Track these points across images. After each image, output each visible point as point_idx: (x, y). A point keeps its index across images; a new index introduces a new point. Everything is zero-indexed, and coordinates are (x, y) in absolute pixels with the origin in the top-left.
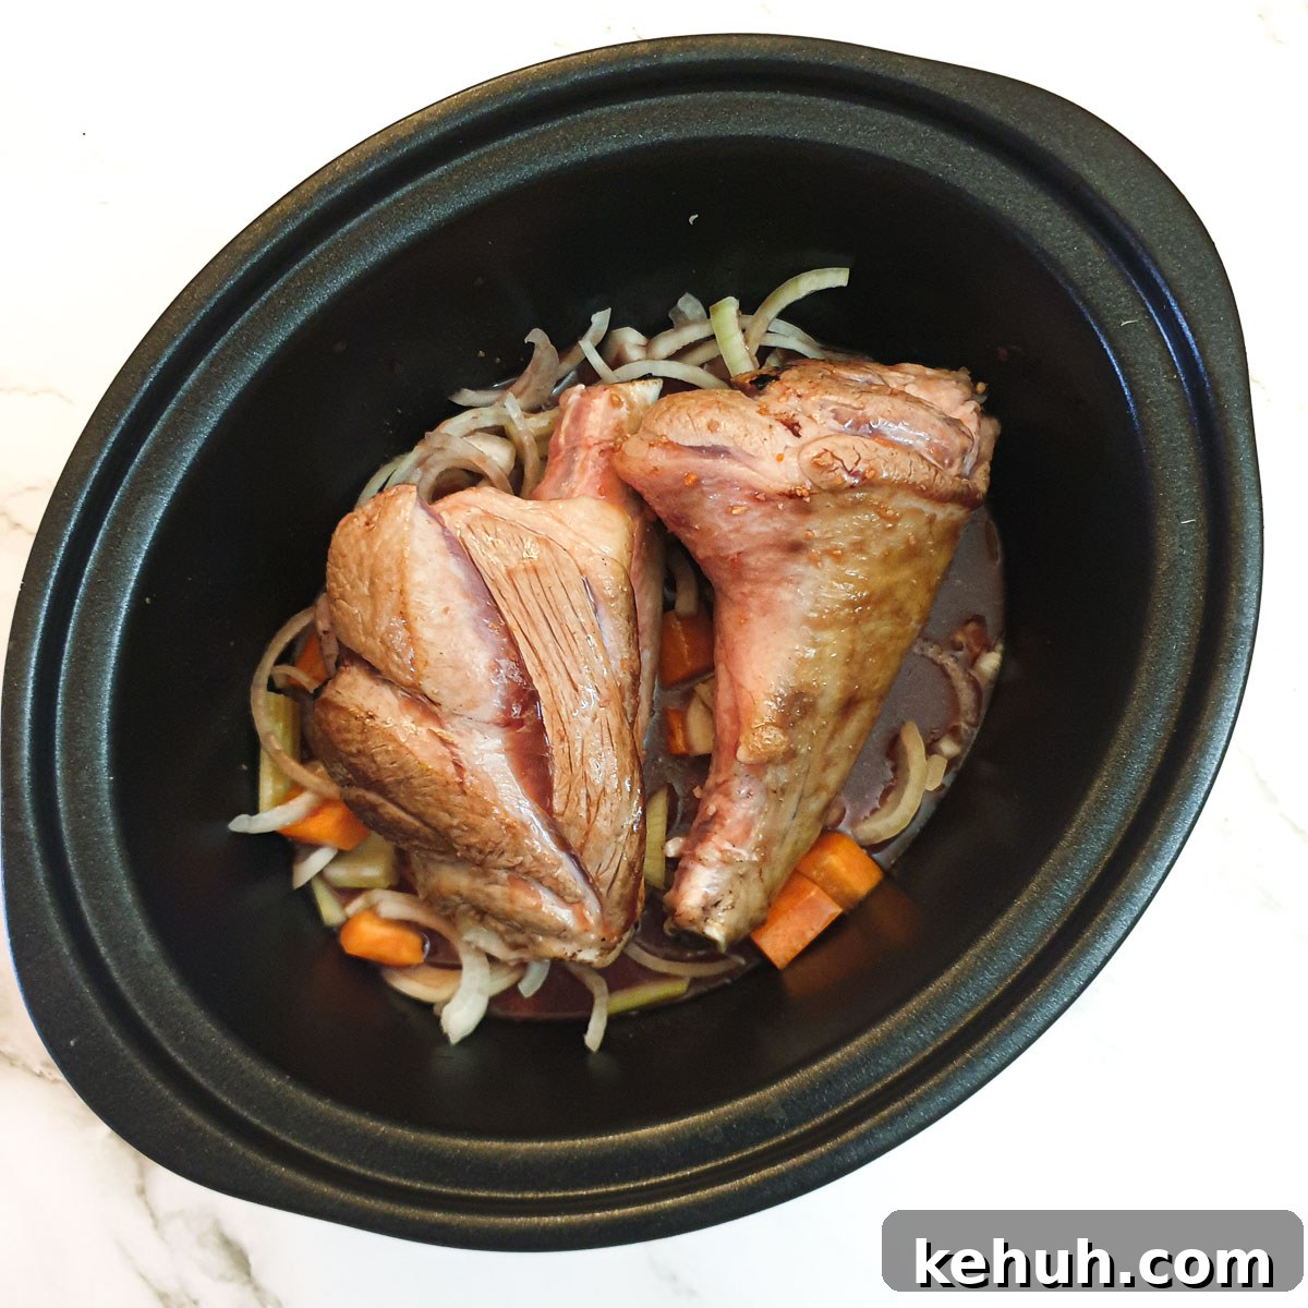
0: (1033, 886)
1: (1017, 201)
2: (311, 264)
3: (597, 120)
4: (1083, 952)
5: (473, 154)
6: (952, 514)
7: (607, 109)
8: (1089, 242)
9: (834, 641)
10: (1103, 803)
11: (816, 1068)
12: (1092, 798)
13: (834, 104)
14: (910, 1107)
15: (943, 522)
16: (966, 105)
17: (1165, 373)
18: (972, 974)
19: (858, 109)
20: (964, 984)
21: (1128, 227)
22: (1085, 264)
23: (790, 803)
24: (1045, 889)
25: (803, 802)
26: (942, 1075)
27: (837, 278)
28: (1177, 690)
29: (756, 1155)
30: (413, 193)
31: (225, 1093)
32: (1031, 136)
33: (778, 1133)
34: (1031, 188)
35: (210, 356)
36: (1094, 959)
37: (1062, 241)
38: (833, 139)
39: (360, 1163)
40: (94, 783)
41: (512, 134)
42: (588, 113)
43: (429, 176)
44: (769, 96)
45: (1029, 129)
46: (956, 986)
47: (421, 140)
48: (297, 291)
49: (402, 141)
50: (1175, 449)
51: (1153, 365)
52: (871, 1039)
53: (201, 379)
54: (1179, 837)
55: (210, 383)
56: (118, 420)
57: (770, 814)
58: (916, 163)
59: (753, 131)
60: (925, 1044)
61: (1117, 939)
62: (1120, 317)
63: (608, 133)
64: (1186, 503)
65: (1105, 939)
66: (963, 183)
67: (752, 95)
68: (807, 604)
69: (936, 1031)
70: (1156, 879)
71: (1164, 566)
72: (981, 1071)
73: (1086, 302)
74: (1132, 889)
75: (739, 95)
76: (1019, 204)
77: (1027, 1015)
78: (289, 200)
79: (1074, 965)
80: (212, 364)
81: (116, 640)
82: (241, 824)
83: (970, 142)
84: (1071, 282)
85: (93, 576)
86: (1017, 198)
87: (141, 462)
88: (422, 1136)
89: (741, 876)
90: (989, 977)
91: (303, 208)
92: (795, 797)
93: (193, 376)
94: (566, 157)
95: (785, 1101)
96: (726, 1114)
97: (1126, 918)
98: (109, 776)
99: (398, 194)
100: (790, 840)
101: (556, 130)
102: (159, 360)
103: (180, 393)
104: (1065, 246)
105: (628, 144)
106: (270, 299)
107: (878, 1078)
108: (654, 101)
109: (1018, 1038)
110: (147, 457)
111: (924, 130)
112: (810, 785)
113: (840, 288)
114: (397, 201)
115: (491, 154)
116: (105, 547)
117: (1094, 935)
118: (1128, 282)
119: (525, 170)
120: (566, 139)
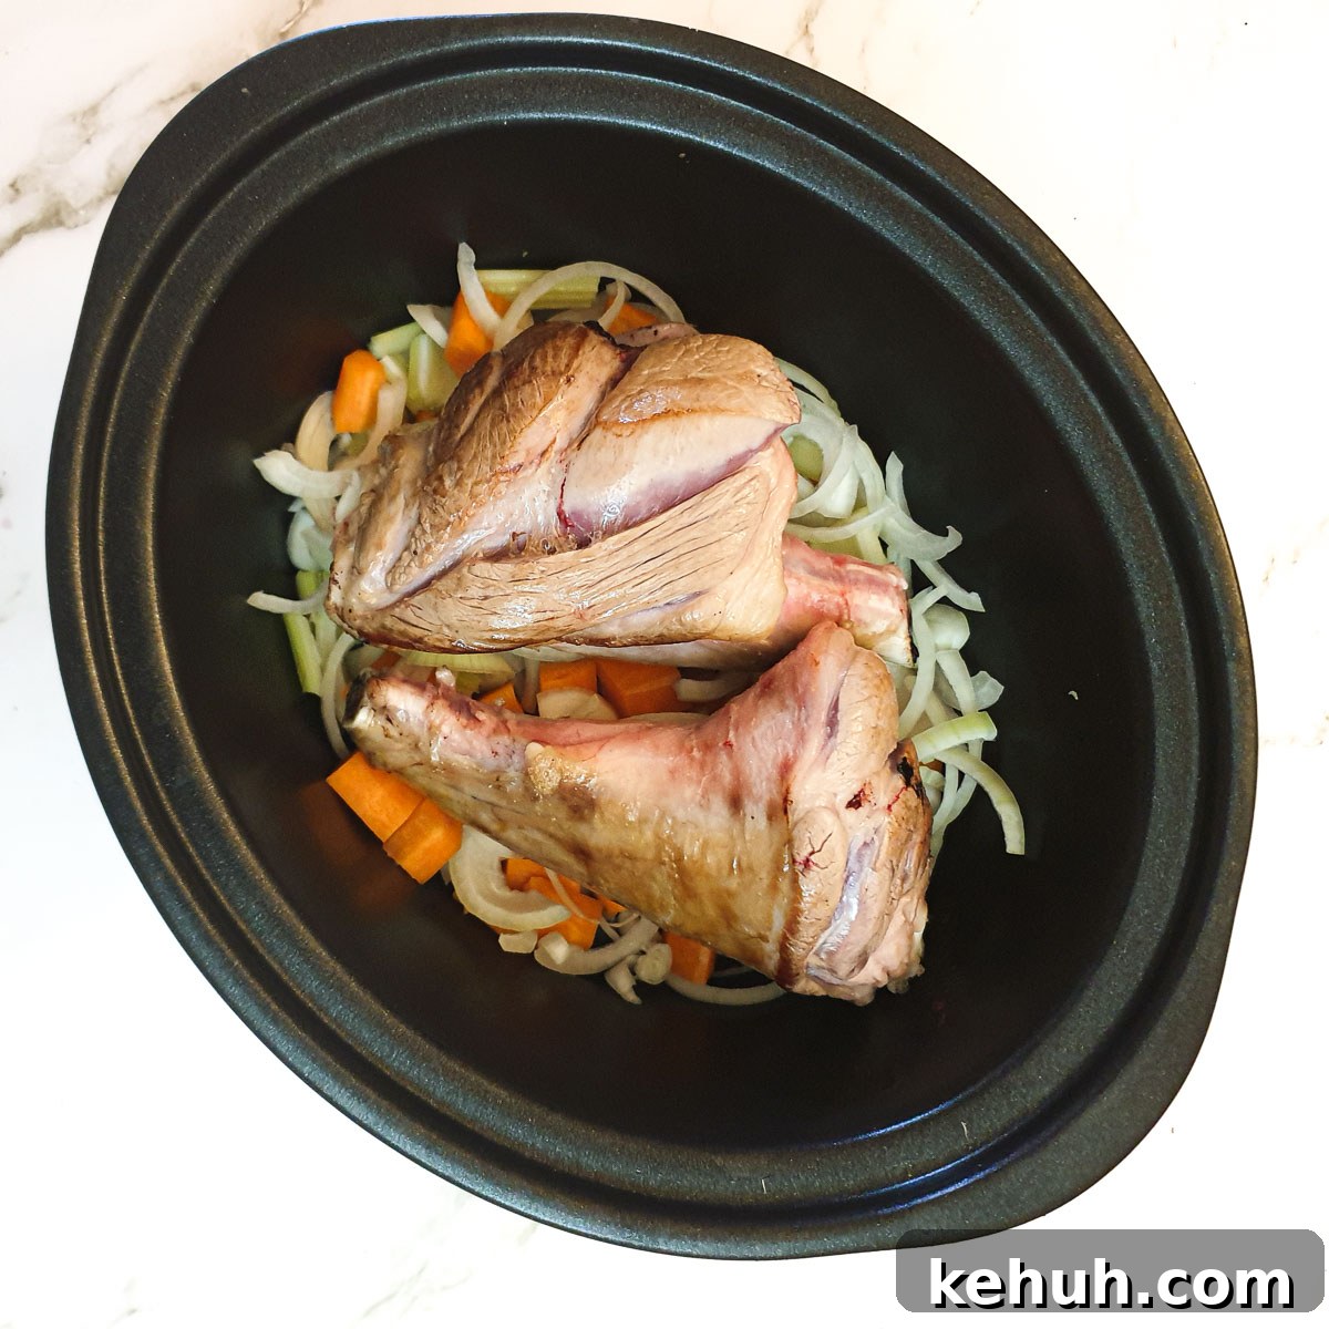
0: (402, 1028)
1: (1088, 1018)
2: (1020, 311)
3: (1169, 597)
4: (336, 1077)
5: (1134, 473)
6: (770, 958)
7: (1180, 606)
8: (1047, 1090)
9: (643, 841)
10: (485, 1098)
11: (226, 816)
12: (489, 1087)
14: (186, 907)
15: (762, 949)
16: (1185, 968)
17: (914, 1166)
18: (317, 968)
19: (1181, 859)
20: (307, 961)
21: (1059, 1130)
22: (1024, 1086)
23: (487, 794)
25: (489, 807)
26: (218, 938)
27: (1015, 842)
28: (596, 1173)
29: (141, 759)
30: (1096, 415)
31: (198, 240)
32: (1152, 1033)
33: (161, 778)
34: (1101, 1032)
35: (927, 212)
36: (329, 1086)
37: (1048, 1064)
38: (1151, 835)
39: (131, 373)
40: (501, 106)
41: (1154, 511)
42: (1176, 587)
43: (1111, 428)
44: (1195, 769)
45: (1160, 1030)
46: (304, 952)
47: (1146, 418)
48: (993, 298)
49: (1145, 400)
50: (837, 1174)
51: (921, 1153)
52: (253, 868)
53: (903, 204)
54: (449, 1173)
55: (900, 210)
56: (860, 121)
57: (477, 775)
59: (1159, 753)
60: (248, 922)
61: (349, 1110)
62: (970, 1122)
63: (1156, 608)
64: (782, 1183)
65: (349, 1098)
67: (1195, 752)
68: (681, 814)
69: (261, 933)
70: (408, 1149)
71: (719, 1161)
72: (222, 976)
73: (985, 1089)
74: (397, 1125)
75: (1196, 740)
76: (1085, 1020)
77: (275, 1021)
79: (325, 1067)
80: (919, 215)
81: (643, 125)
82: (466, 255)
83: (1147, 972)
84: (1005, 1073)
85: (706, 100)
86: (1091, 1019)
87: (820, 145)
88: (157, 433)
89: (416, 745)
90: (313, 984)
91: (1076, 302)
92: (494, 799)
93: (907, 196)
94: (1131, 565)
95: (193, 785)
96: (181, 728)
97: (370, 1119)
98: (508, 120)
99: (1093, 399)
100: (452, 793)
101: (1159, 555)
102: (921, 161)
103: (889, 183)
104: (1042, 1066)
105: (1146, 628)
106: (985, 272)
107: (215, 876)
108: (1189, 655)
109: (253, 1012)
110: (825, 152)
111: (1160, 927)
112: (505, 814)
113: (1004, 845)
114: (1085, 397)
115: (1134, 490)
116: (735, 112)
117: (353, 1087)
118: (1005, 1129)
119: (1118, 526)
120: (1151, 566)
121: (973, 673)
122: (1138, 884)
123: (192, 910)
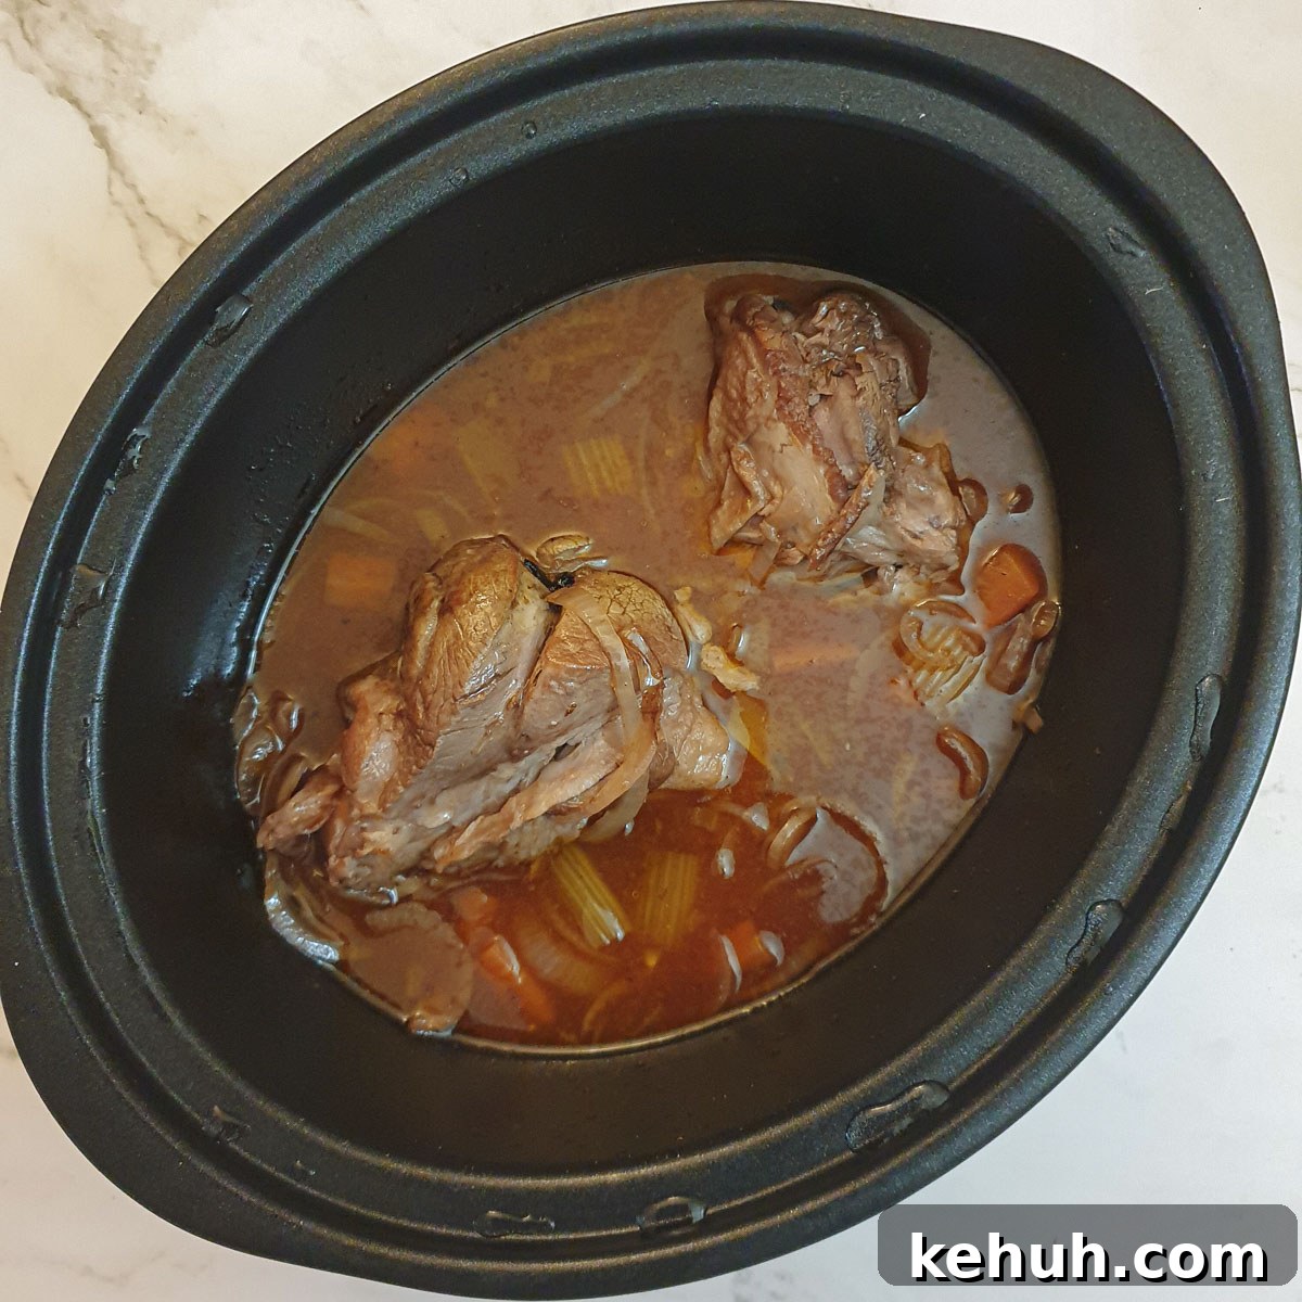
0: (1075, 890)
1: (1031, 166)
2: (292, 259)
3: (586, 95)
4: (1130, 963)
5: (458, 136)
7: (596, 83)
8: (1108, 206)
10: (1145, 799)
11: (856, 1090)
12: (1134, 795)
13: (835, 70)
14: (956, 1132)
16: (974, 68)
17: (1194, 343)
18: (1015, 985)
19: (860, 74)
20: (1008, 996)
21: (1150, 191)
22: (1106, 229)
26: (989, 1096)
29: (797, 1186)
30: (395, 180)
32: (1045, 99)
33: (819, 1163)
34: (1046, 152)
35: (188, 361)
36: (1143, 969)
37: (1080, 205)
38: (836, 106)
41: (497, 113)
42: (576, 89)
43: (412, 161)
44: (767, 63)
45: (1041, 91)
46: (998, 1000)
47: (400, 126)
48: (277, 288)
49: (381, 128)
50: (1207, 423)
51: (1183, 334)
52: (912, 1058)
53: (180, 386)
54: (1228, 837)
55: (187, 388)
56: (94, 435)
59: (750, 101)
60: (969, 1063)
61: (1167, 948)
62: (1145, 285)
63: (598, 109)
64: (1221, 480)
65: (1154, 948)
67: (748, 63)
69: (981, 1048)
70: (1205, 883)
71: (1200, 547)
72: (1029, 1091)
73: (1110, 271)
74: (1180, 894)
75: (734, 63)
76: (1034, 168)
77: (1074, 1032)
78: (264, 194)
79: (1122, 976)
80: (190, 369)
83: (979, 105)
84: (1092, 250)
86: (1031, 162)
90: (1033, 989)
91: (279, 202)
93: (172, 383)
94: (554, 135)
97: (1176, 925)
98: (101, 808)
99: (381, 181)
101: (543, 107)
102: (134, 370)
104: (1084, 211)
105: (620, 119)
108: (646, 73)
109: (1067, 1055)
111: (932, 94)
114: (379, 188)
115: (477, 135)
117: (1142, 945)
119: (512, 150)
120: (555, 116)
122: (888, 118)
123: (959, 1124)
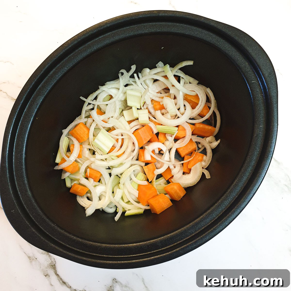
0: (220, 201)
2: (80, 50)
3: (144, 26)
4: (229, 217)
5: (117, 31)
7: (146, 24)
8: (247, 63)
10: (237, 185)
11: (169, 235)
12: (234, 184)
13: (195, 28)
16: (223, 32)
17: (260, 93)
18: (204, 219)
19: (200, 30)
20: (203, 221)
21: (256, 62)
22: (246, 68)
24: (222, 202)
26: (196, 240)
27: (191, 63)
28: (255, 162)
30: (103, 37)
31: (42, 226)
32: (237, 40)
33: (159, 249)
34: (236, 51)
35: (56, 68)
36: (231, 219)
37: (241, 62)
38: (194, 35)
39: (69, 245)
40: (21, 157)
41: (126, 27)
42: (142, 24)
43: (107, 34)
44: (182, 25)
45: (236, 38)
46: (201, 221)
47: (105, 26)
48: (76, 56)
49: (102, 26)
50: (261, 110)
51: (258, 92)
52: (181, 230)
53: (54, 73)
54: (252, 195)
55: (55, 73)
56: (35, 80)
58: (212, 42)
59: (177, 32)
60: (193, 233)
61: (236, 215)
62: (252, 80)
63: (146, 29)
64: (262, 122)
65: (234, 215)
66: (221, 47)
67: (178, 24)
69: (195, 230)
70: (246, 203)
71: (255, 135)
72: (204, 240)
73: (245, 76)
74: (241, 205)
75: (175, 24)
76: (233, 54)
77: (215, 229)
78: (76, 36)
79: (226, 220)
80: (56, 69)
81: (29, 126)
83: (223, 39)
84: (242, 72)
85: (26, 112)
86: (232, 52)
87: (39, 89)
88: (83, 240)
90: (208, 220)
91: (79, 39)
93: (52, 72)
94: (136, 33)
95: (161, 241)
96: (148, 243)
97: (239, 211)
98: (25, 155)
99: (100, 37)
101: (135, 27)
102: (45, 68)
103: (49, 75)
104: (242, 64)
105: (150, 31)
106: (70, 57)
107: (182, 239)
108: (157, 23)
109: (213, 234)
111: (214, 36)
113: (191, 65)
115: (121, 31)
116: (29, 107)
117: (231, 214)
118: (254, 73)
119: (128, 35)
120: (137, 29)
121: (156, 67)
122: (205, 39)
123: (189, 245)
